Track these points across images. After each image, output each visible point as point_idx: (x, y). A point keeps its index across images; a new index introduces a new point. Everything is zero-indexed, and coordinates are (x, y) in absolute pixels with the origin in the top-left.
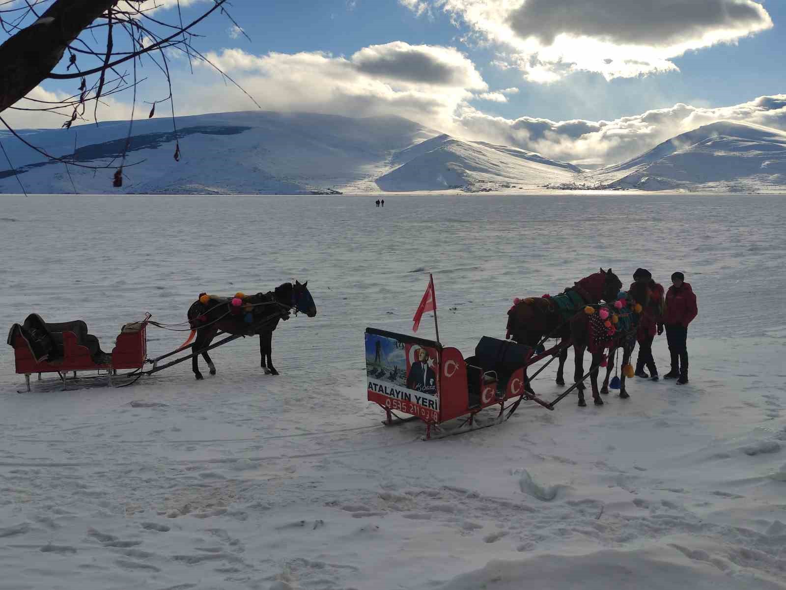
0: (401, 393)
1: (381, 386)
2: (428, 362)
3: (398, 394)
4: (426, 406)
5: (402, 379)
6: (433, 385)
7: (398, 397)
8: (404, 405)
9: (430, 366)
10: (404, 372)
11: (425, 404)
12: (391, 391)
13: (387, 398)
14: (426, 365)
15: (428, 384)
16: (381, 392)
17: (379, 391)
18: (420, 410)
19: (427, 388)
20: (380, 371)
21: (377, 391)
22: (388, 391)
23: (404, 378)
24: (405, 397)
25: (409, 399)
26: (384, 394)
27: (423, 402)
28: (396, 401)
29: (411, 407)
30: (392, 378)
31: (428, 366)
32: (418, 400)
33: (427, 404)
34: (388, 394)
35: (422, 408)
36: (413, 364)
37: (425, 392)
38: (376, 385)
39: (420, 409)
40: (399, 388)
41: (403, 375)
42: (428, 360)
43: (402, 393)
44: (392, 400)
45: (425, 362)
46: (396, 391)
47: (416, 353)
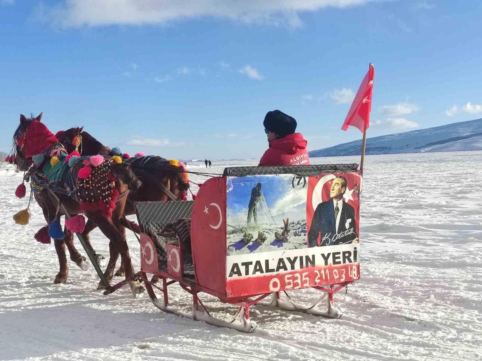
0: (298, 261)
1: (258, 263)
2: (344, 196)
3: (292, 263)
4: (340, 263)
5: (300, 235)
6: (350, 228)
7: (293, 268)
8: (305, 277)
9: (346, 201)
10: (304, 223)
11: (337, 260)
12: (279, 263)
13: (272, 277)
14: (341, 201)
15: (342, 227)
16: (258, 274)
17: (254, 273)
18: (331, 274)
19: (339, 236)
20: (256, 236)
21: (251, 275)
22: (273, 265)
23: (303, 234)
24: (307, 264)
25: (313, 263)
26: (265, 274)
27: (334, 258)
28: (290, 276)
29: (317, 275)
30: (279, 241)
31: (344, 202)
32: (326, 258)
33: (341, 260)
34: (273, 270)
35: (335, 268)
36: (320, 205)
37: (337, 243)
38: (247, 265)
39: (331, 270)
40: (292, 254)
41: (300, 230)
42: (344, 192)
43: (301, 258)
44: (281, 278)
45: (340, 196)
46: (289, 259)
47: (326, 188)
